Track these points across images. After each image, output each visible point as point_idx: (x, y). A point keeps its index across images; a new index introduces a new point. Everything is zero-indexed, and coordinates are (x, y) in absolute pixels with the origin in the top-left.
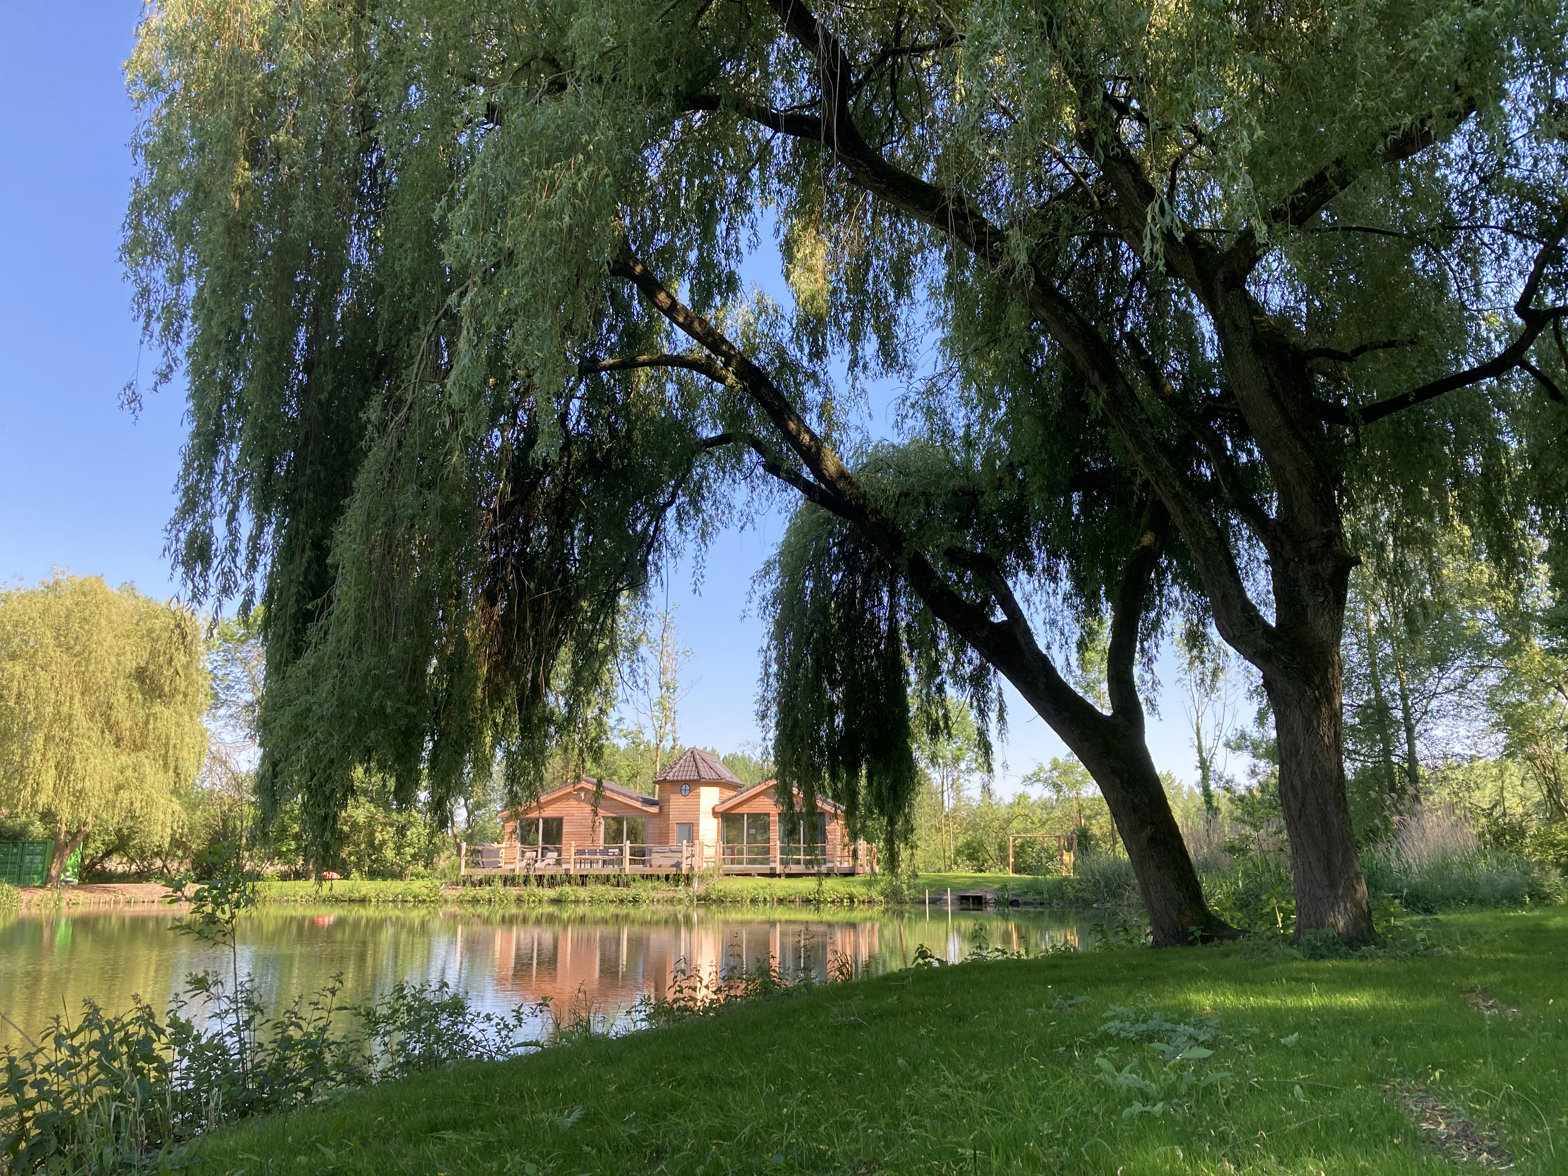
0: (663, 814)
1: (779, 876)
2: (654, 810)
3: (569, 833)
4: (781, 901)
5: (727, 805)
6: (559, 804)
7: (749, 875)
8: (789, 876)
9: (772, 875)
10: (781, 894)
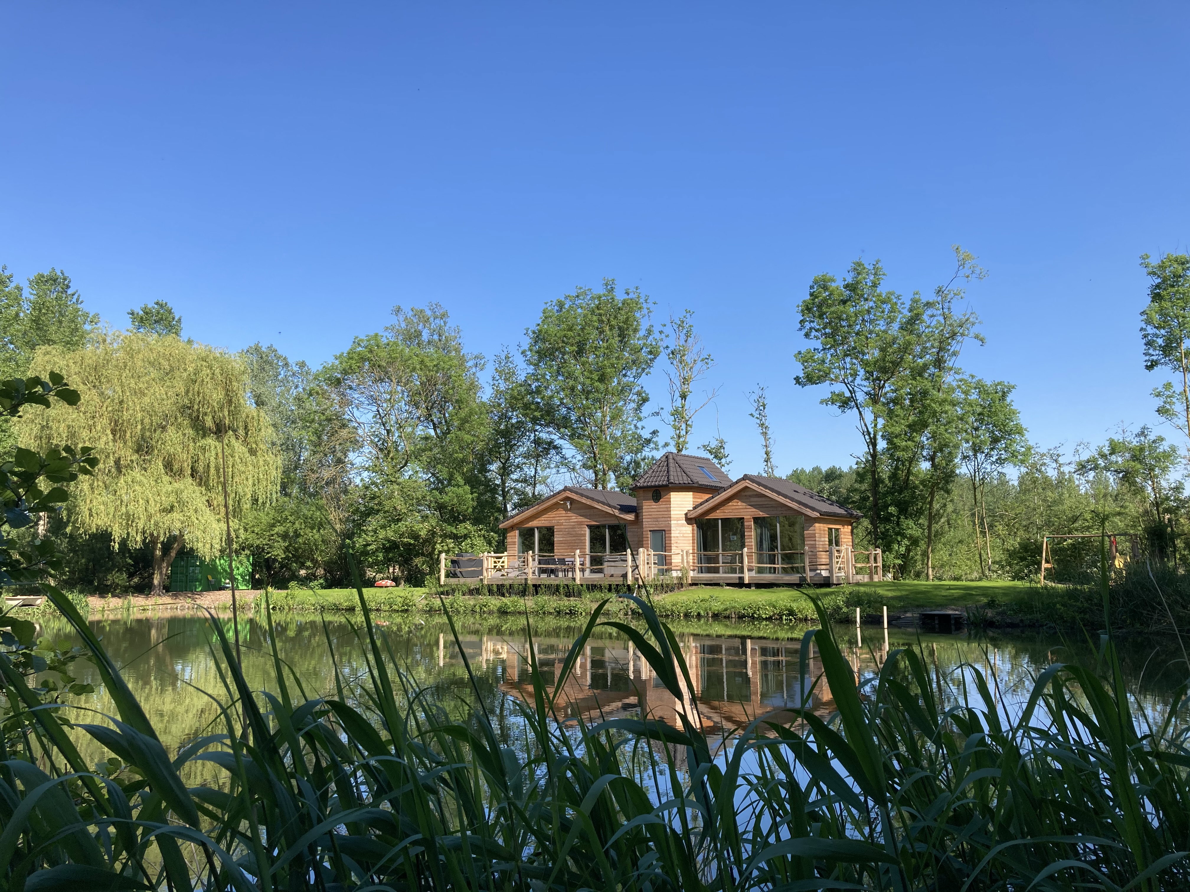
0: (638, 520)
1: (749, 586)
2: (630, 517)
3: (561, 542)
4: (716, 616)
5: (700, 511)
6: (551, 515)
7: (718, 585)
8: (759, 586)
9: (740, 584)
10: (717, 607)
